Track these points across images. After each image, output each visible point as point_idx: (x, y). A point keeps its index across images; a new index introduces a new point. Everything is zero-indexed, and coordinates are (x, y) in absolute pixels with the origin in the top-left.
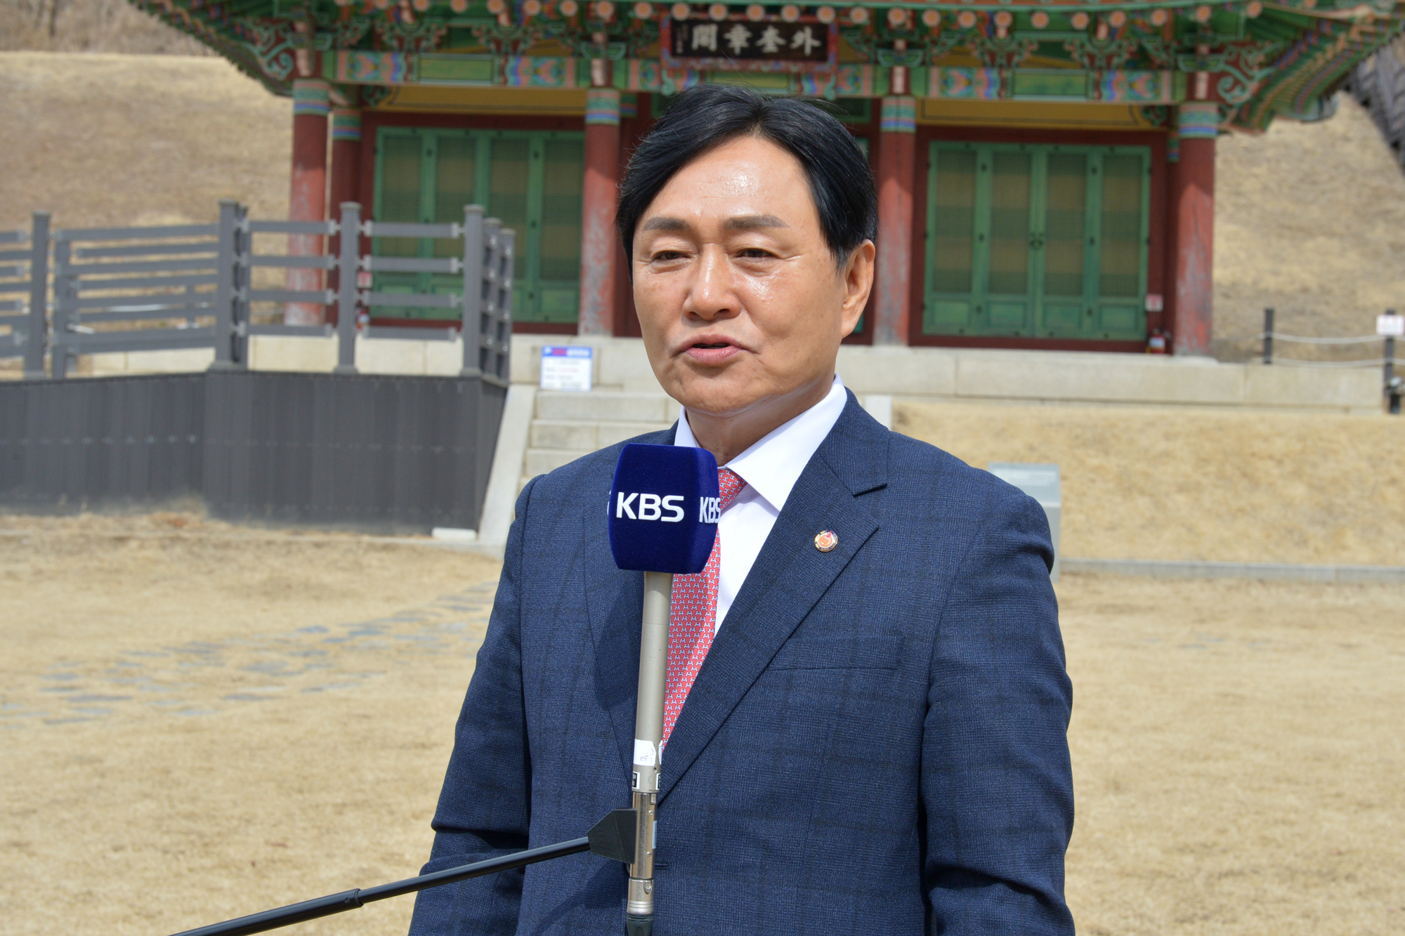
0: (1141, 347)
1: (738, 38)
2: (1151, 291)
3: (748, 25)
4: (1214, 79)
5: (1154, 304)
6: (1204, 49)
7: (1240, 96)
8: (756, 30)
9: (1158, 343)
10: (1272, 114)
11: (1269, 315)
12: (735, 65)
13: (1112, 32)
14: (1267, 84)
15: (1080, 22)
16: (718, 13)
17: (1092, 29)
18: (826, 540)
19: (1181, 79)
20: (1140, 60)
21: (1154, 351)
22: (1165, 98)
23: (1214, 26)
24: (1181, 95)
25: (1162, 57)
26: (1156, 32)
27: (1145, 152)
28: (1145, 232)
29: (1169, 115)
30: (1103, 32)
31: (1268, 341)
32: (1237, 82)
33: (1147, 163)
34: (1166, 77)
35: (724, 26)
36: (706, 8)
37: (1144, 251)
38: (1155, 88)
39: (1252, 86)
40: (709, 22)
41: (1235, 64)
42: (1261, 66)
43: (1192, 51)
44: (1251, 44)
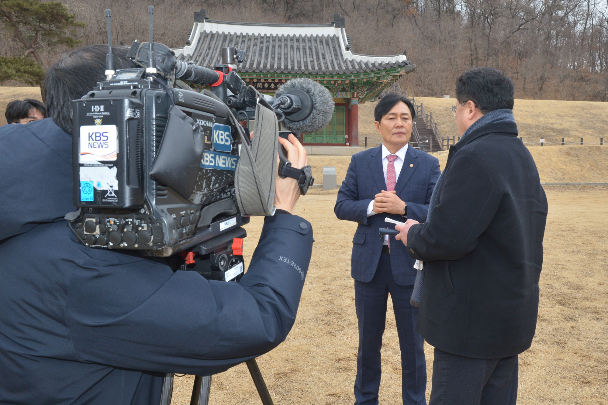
0: (344, 145)
1: (266, 85)
2: (346, 134)
3: (268, 83)
4: (358, 93)
5: (347, 136)
6: (356, 88)
7: (362, 97)
8: (270, 84)
9: (348, 144)
10: (366, 100)
11: (366, 138)
12: (266, 91)
13: (338, 84)
14: (366, 95)
15: (333, 82)
16: (262, 81)
17: (335, 84)
18: (411, 166)
19: (351, 94)
20: (343, 90)
21: (347, 145)
22: (348, 97)
23: (357, 83)
24: (351, 97)
25: (348, 89)
26: (347, 84)
27: (344, 107)
28: (345, 123)
29: (349, 100)
30: (336, 84)
31: (366, 143)
32: (362, 94)
33: (345, 110)
34: (348, 93)
35: (263, 83)
36: (260, 79)
37: (345, 126)
38: (347, 95)
39: (364, 95)
40: (261, 82)
41: (361, 91)
42: (366, 91)
43: (353, 88)
44: (364, 86)
